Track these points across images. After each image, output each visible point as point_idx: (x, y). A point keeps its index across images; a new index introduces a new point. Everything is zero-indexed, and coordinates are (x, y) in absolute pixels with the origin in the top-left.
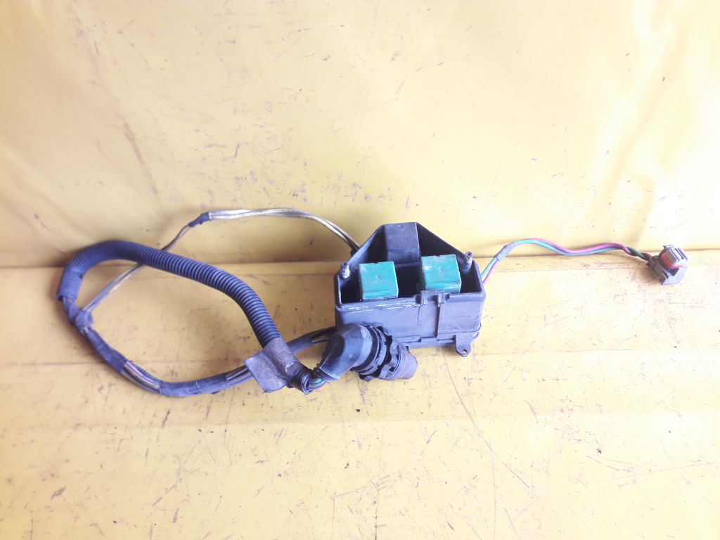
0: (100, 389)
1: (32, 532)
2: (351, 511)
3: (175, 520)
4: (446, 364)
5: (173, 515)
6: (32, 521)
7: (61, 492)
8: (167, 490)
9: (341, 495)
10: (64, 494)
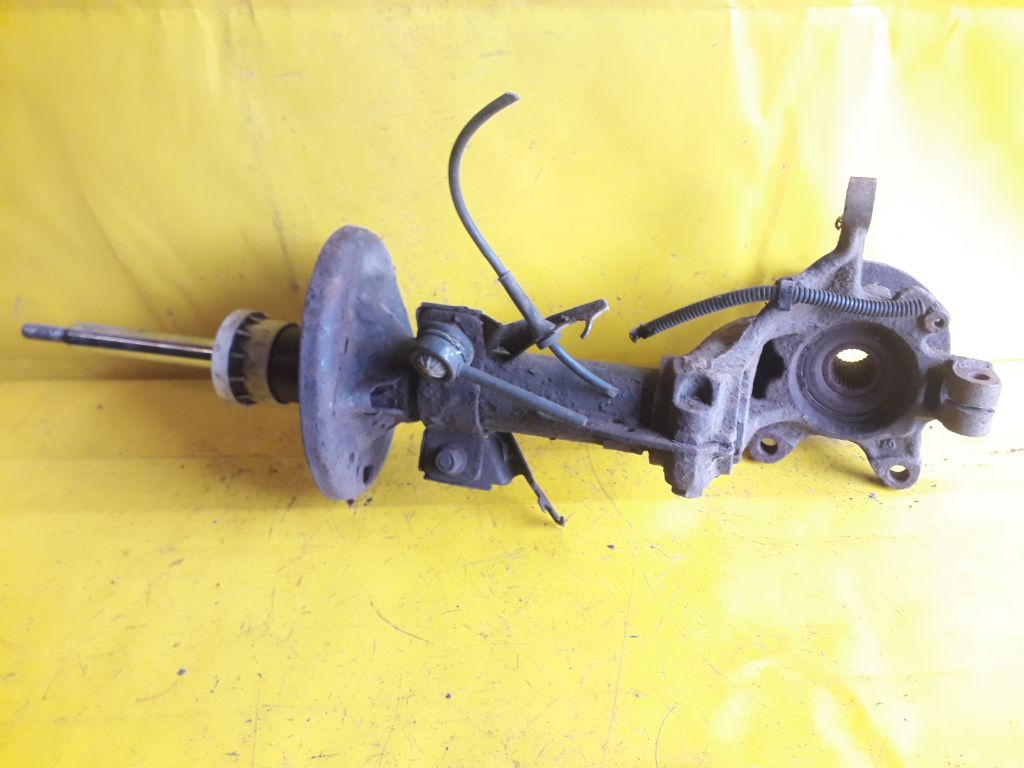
1: (148, 593)
2: (483, 575)
3: (299, 583)
4: (588, 457)
5: (297, 580)
6: (149, 585)
7: (179, 561)
8: (291, 561)
9: (473, 563)
10: (183, 563)
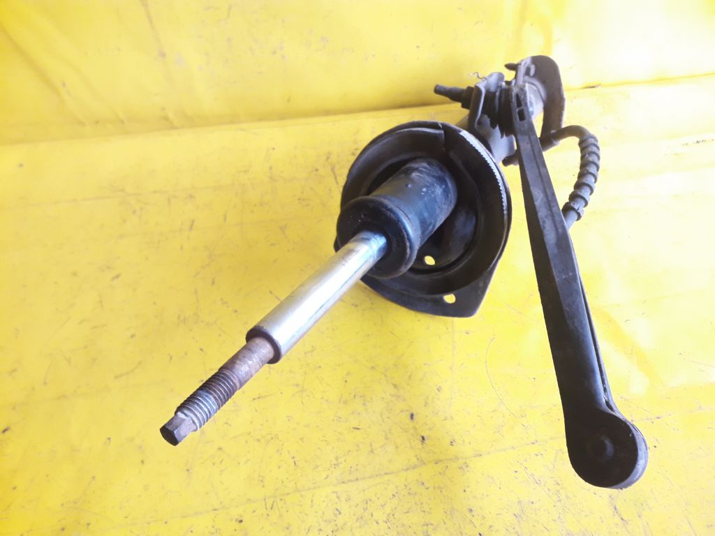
0: (134, 212)
